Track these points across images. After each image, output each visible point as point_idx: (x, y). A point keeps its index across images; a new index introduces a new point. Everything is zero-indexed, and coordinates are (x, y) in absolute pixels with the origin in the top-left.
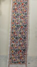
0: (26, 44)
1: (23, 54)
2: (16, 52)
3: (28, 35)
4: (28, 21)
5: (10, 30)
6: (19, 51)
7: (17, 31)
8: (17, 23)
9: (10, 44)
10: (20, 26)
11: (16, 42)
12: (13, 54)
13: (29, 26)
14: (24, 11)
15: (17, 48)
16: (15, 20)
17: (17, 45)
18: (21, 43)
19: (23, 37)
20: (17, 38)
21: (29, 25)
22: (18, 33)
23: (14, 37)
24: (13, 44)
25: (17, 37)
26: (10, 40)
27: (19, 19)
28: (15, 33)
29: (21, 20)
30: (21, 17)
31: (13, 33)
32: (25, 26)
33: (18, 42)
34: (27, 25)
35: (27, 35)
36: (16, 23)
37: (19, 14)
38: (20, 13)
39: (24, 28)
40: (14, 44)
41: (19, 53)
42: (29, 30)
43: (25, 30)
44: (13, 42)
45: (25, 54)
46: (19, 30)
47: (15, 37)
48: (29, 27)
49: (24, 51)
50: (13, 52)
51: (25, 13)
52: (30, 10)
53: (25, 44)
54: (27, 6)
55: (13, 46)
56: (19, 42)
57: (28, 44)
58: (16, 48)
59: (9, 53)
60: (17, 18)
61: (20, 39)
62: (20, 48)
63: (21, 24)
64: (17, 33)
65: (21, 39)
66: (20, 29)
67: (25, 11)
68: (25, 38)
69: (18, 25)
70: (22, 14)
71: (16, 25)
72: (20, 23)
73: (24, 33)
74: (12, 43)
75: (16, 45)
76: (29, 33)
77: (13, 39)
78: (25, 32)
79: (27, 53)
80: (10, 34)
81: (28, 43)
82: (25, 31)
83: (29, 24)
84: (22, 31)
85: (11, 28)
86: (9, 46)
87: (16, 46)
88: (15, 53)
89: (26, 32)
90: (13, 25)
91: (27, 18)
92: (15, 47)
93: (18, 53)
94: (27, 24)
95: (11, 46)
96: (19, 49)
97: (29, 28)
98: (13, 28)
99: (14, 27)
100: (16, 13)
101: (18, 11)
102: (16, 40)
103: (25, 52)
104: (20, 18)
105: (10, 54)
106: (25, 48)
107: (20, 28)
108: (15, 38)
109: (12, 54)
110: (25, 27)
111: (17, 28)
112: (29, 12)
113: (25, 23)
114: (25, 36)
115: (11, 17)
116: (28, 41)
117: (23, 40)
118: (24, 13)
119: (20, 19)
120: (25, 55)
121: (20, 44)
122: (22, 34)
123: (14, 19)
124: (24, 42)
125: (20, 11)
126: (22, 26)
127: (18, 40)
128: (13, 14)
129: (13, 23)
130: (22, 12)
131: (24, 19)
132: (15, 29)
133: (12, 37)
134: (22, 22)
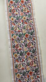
1: (36, 77)
2: (23, 76)
3: (39, 46)
4: (34, 25)
5: (9, 43)
6: (29, 74)
7: (21, 43)
8: (19, 31)
9: (12, 65)
10: (24, 34)
11: (21, 60)
13: (37, 33)
15: (25, 70)
16: (15, 26)
17: (24, 65)
18: (30, 61)
20: (22, 54)
21: (37, 31)
22: (23, 45)
23: (18, 53)
24: (17, 65)
25: (22, 52)
26: (12, 58)
27: (21, 23)
28: (18, 47)
29: (24, 25)
30: (23, 21)
31: (14, 47)
33: (25, 59)
34: (34, 31)
35: (36, 46)
36: (17, 31)
37: (20, 17)
38: (21, 16)
39: (30, 37)
41: (29, 76)
42: (38, 39)
43: (32, 39)
44: (17, 61)
45: (39, 76)
46: (23, 41)
47: (19, 52)
48: (37, 35)
49: (36, 72)
50: (19, 76)
51: (28, 15)
53: (36, 62)
54: (30, 4)
55: (17, 67)
57: (40, 60)
58: (23, 69)
61: (26, 54)
62: (29, 68)
63: (24, 31)
64: (20, 46)
65: (28, 54)
66: (24, 39)
67: (28, 12)
68: (34, 52)
69: (21, 33)
70: (25, 17)
71: (17, 35)
73: (31, 44)
74: (16, 63)
75: (22, 65)
77: (16, 56)
78: (33, 43)
79: (42, 75)
80: (10, 49)
81: (40, 58)
82: (32, 41)
84: (28, 42)
85: (11, 39)
86: (12, 68)
87: (22, 67)
88: (22, 77)
89: (35, 42)
90: (12, 36)
91: (32, 21)
92: (21, 69)
93: (27, 77)
94: (35, 30)
95: (15, 68)
96: (28, 70)
97: (37, 36)
98: (13, 40)
99: (15, 37)
100: (14, 17)
101: (18, 13)
102: (21, 56)
103: (39, 73)
104: (21, 22)
105: (14, 80)
106: (37, 68)
107: (24, 37)
110: (31, 36)
111: (19, 38)
112: (34, 13)
113: (30, 29)
114: (34, 48)
115: (7, 23)
116: (40, 55)
117: (32, 55)
118: (26, 15)
120: (38, 79)
121: (28, 61)
122: (29, 46)
123: (13, 26)
124: (34, 58)
125: (20, 12)
126: (27, 34)
127: (24, 57)
128: (10, 18)
129: (12, 32)
130: (24, 14)
131: (28, 23)
132: (16, 41)
133: (14, 53)
134: (26, 28)
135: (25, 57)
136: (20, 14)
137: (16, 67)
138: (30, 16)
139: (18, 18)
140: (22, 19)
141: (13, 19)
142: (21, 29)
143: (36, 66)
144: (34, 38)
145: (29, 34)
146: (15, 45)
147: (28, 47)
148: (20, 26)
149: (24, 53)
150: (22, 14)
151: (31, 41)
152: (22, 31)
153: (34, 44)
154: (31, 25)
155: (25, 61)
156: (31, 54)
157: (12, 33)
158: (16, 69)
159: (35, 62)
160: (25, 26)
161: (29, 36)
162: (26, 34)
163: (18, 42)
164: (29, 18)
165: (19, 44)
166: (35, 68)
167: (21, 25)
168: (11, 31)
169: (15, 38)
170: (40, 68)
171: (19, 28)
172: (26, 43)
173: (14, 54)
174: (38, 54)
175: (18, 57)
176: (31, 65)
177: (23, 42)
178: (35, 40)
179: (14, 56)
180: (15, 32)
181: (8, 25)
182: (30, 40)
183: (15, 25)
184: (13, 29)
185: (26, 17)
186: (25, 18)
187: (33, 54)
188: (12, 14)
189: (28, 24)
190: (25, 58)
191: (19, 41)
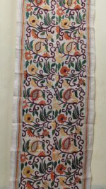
0: (83, 137)
1: (73, 181)
2: (40, 175)
3: (91, 101)
4: (87, 46)
5: (16, 82)
6: (55, 170)
7: (47, 87)
8: (46, 57)
9: (15, 141)
10: (58, 66)
11: (41, 133)
12: (29, 182)
13: (92, 68)
14: (73, 7)
15: (46, 158)
17: (46, 145)
18: (63, 137)
19: (72, 111)
20: (44, 117)
21: (93, 61)
22: (50, 94)
23: (35, 112)
24: (28, 143)
25: (47, 111)
26: (16, 124)
27: (54, 36)
28: (37, 97)
29: (61, 42)
30: (60, 30)
31: (27, 94)
32: (79, 67)
33: (50, 132)
34: (84, 62)
35: (84, 101)
36: (41, 53)
37: (53, 17)
38: (57, 16)
39: (73, 75)
40: (32, 139)
41: (55, 176)
42: (92, 84)
43: (77, 83)
44: (30, 132)
45: (81, 177)
46: (54, 83)
47: (39, 111)
48: (92, 72)
49: (74, 167)
50: (28, 172)
51: (75, 16)
52: (94, 5)
53: (77, 141)
55: (28, 148)
56: (53, 132)
57: (90, 137)
58: (42, 155)
59: (12, 179)
60: (43, 34)
61: (56, 119)
62: (57, 156)
63: (60, 58)
64: (44, 96)
65: (62, 119)
66: (55, 77)
67: (77, 9)
68: (77, 115)
69: (50, 61)
71: (39, 64)
72: (57, 55)
73: (73, 94)
75: (40, 145)
76: (92, 94)
77: (29, 119)
78: (78, 92)
79: (89, 176)
80: (16, 98)
81: (90, 133)
82: (76, 87)
83: (92, 57)
84: (65, 88)
85: (21, 74)
87: (40, 150)
88: (37, 177)
89: (82, 91)
90: (27, 65)
91: (84, 33)
92: (36, 154)
93: (49, 177)
94: (87, 59)
95: (21, 149)
96: (54, 161)
97: (92, 75)
98: (27, 75)
99: (33, 70)
100: (39, 15)
101: (49, 7)
102: (41, 122)
103: (81, 171)
104: (56, 33)
105: (16, 182)
106: (79, 157)
107: (57, 74)
108: (36, 116)
109: (26, 180)
110: (76, 72)
111: (44, 74)
112: (92, 13)
113: (77, 55)
114: (79, 105)
116: (90, 126)
117: (70, 124)
118: (71, 16)
119: (55, 40)
120: (78, 184)
121: (58, 138)
122: (66, 99)
123: (31, 39)
124: (74, 131)
125: (56, 6)
126: (67, 66)
127: (50, 124)
128: (28, 16)
129: (27, 54)
130: (65, 11)
131: (72, 36)
132: (35, 80)
133: (23, 111)
134: (65, 50)
135: (52, 124)
136: (55, 10)
137: (26, 147)
138: (81, 20)
139: (47, 21)
140: (60, 24)
141: (34, 21)
142: (53, 50)
143: (76, 152)
144: (83, 78)
145: (71, 68)
146: (31, 91)
147: (63, 100)
148: (49, 42)
149: (51, 114)
150: (61, 12)
151: (74, 87)
152: (53, 57)
153: (82, 94)
154: (80, 45)
155: (49, 136)
156: (67, 121)
157: (27, 58)
158: (23, 153)
159: (75, 142)
160: (63, 45)
161: (70, 73)
162: (65, 65)
163: (40, 85)
164: (77, 25)
165: (42, 89)
166: (73, 157)
167: (52, 40)
168: (24, 52)
169: (33, 73)
170: (86, 158)
171: (47, 48)
172: (60, 90)
173: (23, 114)
174: (87, 123)
175: (32, 124)
176: (64, 148)
177: (53, 87)
178: (84, 85)
179: (23, 119)
180: (35, 57)
181: (20, 34)
182: (72, 84)
183: (37, 36)
184: (32, 47)
185: (71, 22)
186: (66, 24)
187: (74, 120)
188: (34, 8)
189: (72, 40)
190: (53, 129)
191: (43, 82)
